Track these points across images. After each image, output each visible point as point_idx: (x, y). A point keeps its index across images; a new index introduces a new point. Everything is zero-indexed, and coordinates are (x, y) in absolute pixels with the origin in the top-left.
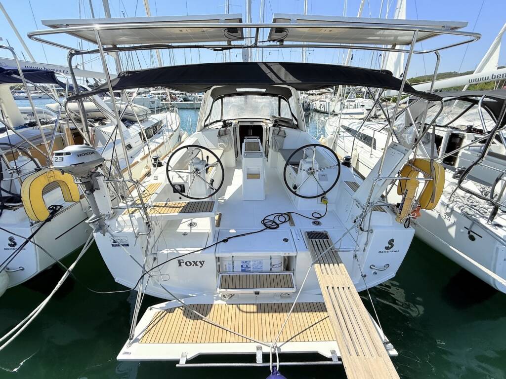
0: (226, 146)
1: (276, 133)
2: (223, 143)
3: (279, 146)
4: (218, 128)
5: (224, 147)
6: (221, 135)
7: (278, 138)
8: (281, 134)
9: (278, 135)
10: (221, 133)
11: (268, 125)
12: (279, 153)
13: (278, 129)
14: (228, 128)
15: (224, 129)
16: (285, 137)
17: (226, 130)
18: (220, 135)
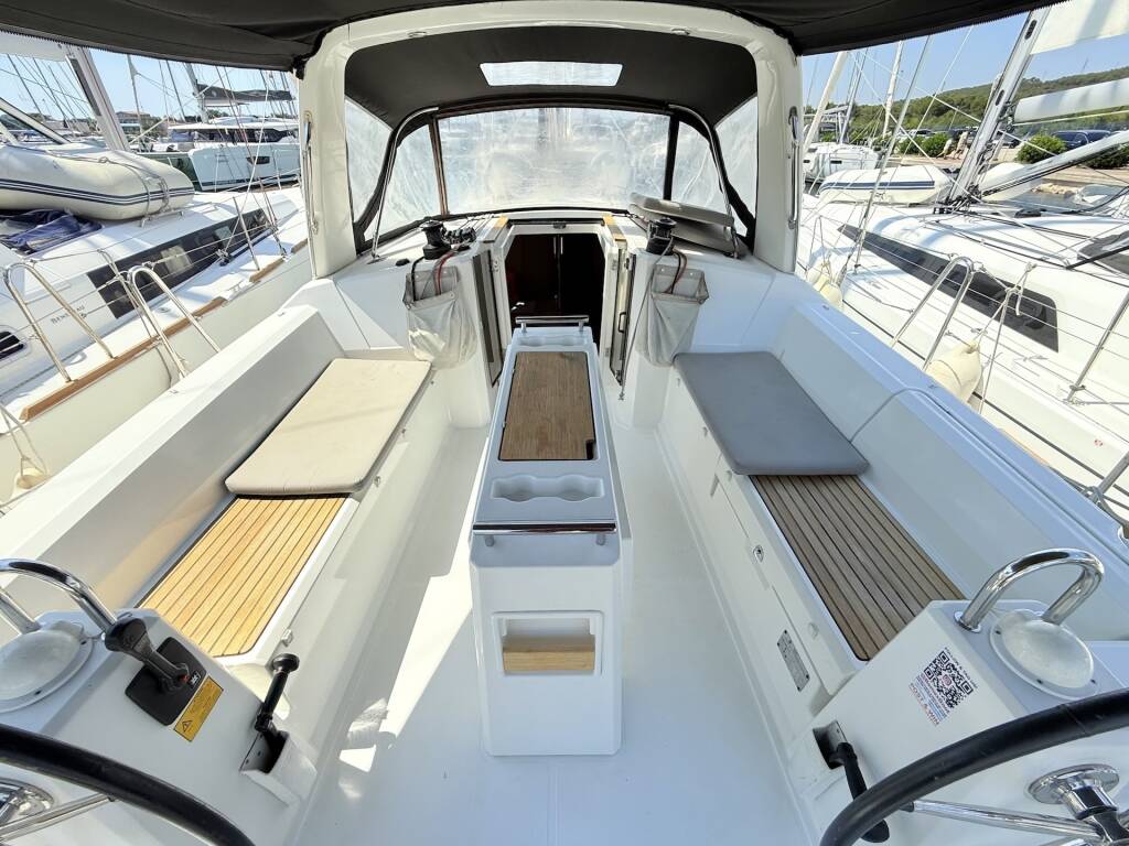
0: (441, 345)
1: (665, 281)
2: (424, 333)
3: (675, 343)
4: (406, 262)
5: (431, 348)
6: (420, 291)
7: (669, 305)
8: (686, 284)
9: (670, 290)
10: (420, 286)
11: (624, 240)
12: (674, 374)
13: (672, 262)
14: (450, 262)
15: (431, 264)
16: (701, 300)
17: (438, 272)
18: (413, 295)
